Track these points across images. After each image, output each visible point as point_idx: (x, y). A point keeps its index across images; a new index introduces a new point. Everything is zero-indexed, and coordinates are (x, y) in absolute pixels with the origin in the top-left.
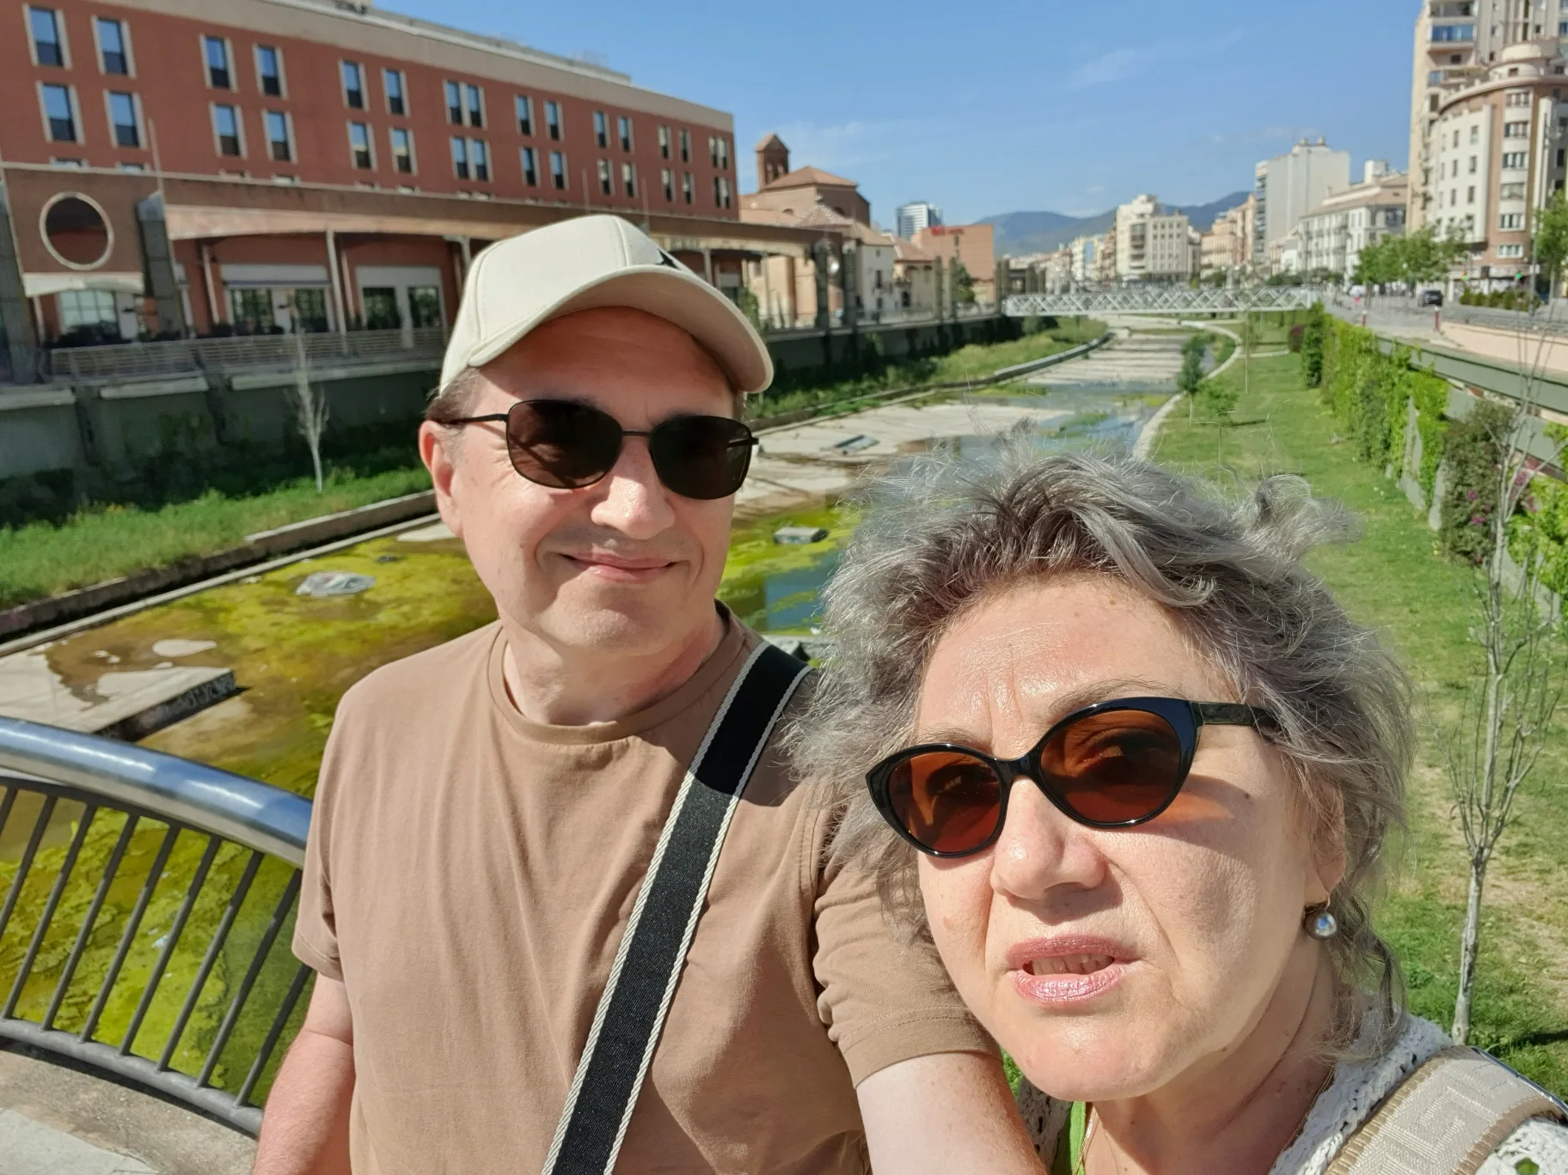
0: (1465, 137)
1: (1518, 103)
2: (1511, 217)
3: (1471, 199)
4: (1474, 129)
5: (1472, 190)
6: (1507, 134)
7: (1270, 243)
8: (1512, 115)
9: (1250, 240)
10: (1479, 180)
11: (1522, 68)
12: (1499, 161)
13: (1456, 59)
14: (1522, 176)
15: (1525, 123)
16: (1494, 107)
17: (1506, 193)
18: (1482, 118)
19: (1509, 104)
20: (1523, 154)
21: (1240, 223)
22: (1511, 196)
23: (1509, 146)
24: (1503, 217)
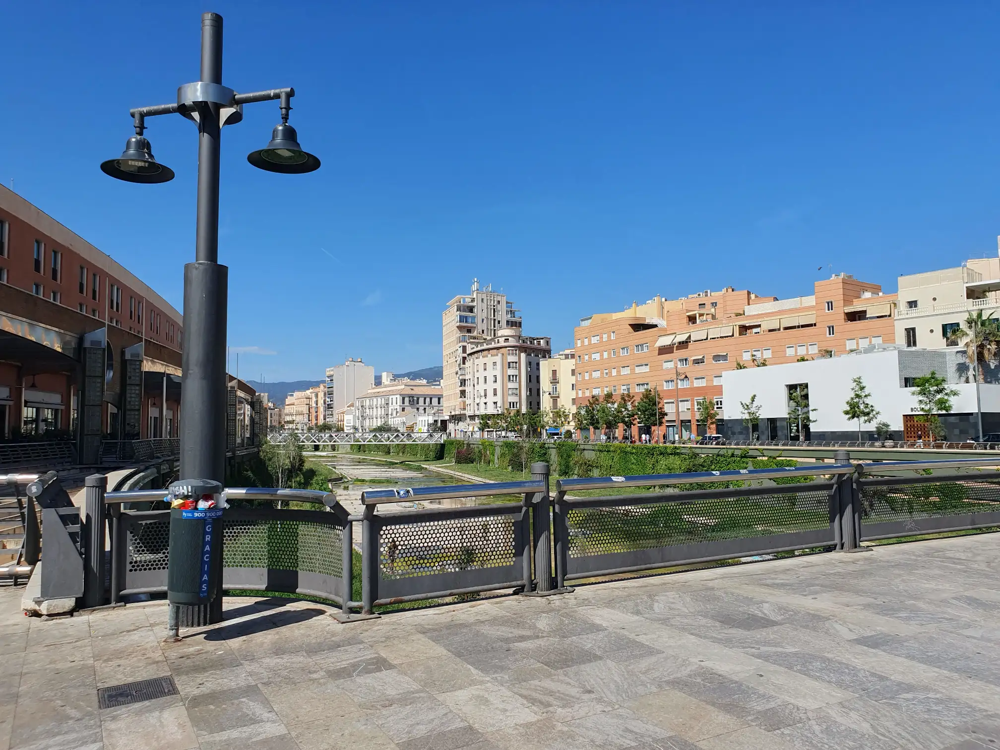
0: (490, 366)
1: (513, 354)
2: (513, 403)
3: (495, 394)
4: (495, 364)
5: (495, 390)
6: (509, 367)
7: (336, 411)
8: (511, 359)
9: (321, 409)
10: (498, 385)
11: (510, 339)
12: (506, 378)
13: (469, 331)
14: (516, 385)
15: (516, 363)
16: (503, 354)
17: (510, 392)
18: (498, 359)
19: (509, 354)
20: (516, 376)
21: (314, 399)
22: (513, 394)
23: (511, 372)
24: (510, 403)
